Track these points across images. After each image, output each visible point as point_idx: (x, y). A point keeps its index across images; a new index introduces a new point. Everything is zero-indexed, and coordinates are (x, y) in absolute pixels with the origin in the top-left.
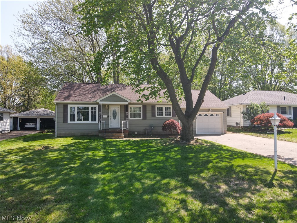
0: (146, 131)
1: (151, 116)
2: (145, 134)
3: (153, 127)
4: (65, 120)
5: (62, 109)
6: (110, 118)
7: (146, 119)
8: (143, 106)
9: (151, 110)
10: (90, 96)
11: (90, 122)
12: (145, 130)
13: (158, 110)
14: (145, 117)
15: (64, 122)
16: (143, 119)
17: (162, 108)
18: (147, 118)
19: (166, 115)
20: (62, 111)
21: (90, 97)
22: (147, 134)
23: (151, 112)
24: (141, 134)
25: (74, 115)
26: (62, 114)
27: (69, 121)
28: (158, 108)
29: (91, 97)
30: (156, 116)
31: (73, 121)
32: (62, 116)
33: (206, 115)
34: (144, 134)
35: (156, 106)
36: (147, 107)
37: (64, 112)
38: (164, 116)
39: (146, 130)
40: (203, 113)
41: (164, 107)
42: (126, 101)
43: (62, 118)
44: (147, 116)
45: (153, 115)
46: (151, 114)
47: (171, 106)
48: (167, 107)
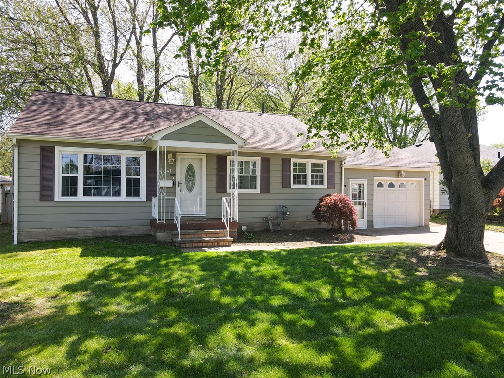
0: (270, 222)
1: (280, 185)
2: (267, 230)
3: (288, 213)
4: (46, 193)
5: (38, 158)
6: (178, 189)
7: (268, 192)
8: (263, 160)
9: (280, 169)
10: (116, 125)
11: (123, 198)
12: (267, 219)
13: (295, 170)
14: (266, 188)
15: (41, 200)
16: (262, 192)
17: (304, 165)
18: (271, 190)
19: (312, 183)
20: (38, 166)
21: (117, 128)
22: (272, 231)
23: (280, 175)
24: (257, 230)
25: (75, 180)
26: (38, 173)
27: (58, 196)
28: (295, 164)
29: (121, 128)
30: (293, 186)
31: (72, 195)
32: (37, 180)
33: (391, 185)
34: (263, 229)
35: (293, 161)
36: (272, 162)
37: (43, 169)
38: (309, 185)
39: (269, 219)
40: (385, 180)
41: (309, 163)
42: (233, 142)
43: (37, 188)
44: (272, 185)
45: (285, 183)
46: (281, 181)
47: (325, 162)
48: (315, 163)
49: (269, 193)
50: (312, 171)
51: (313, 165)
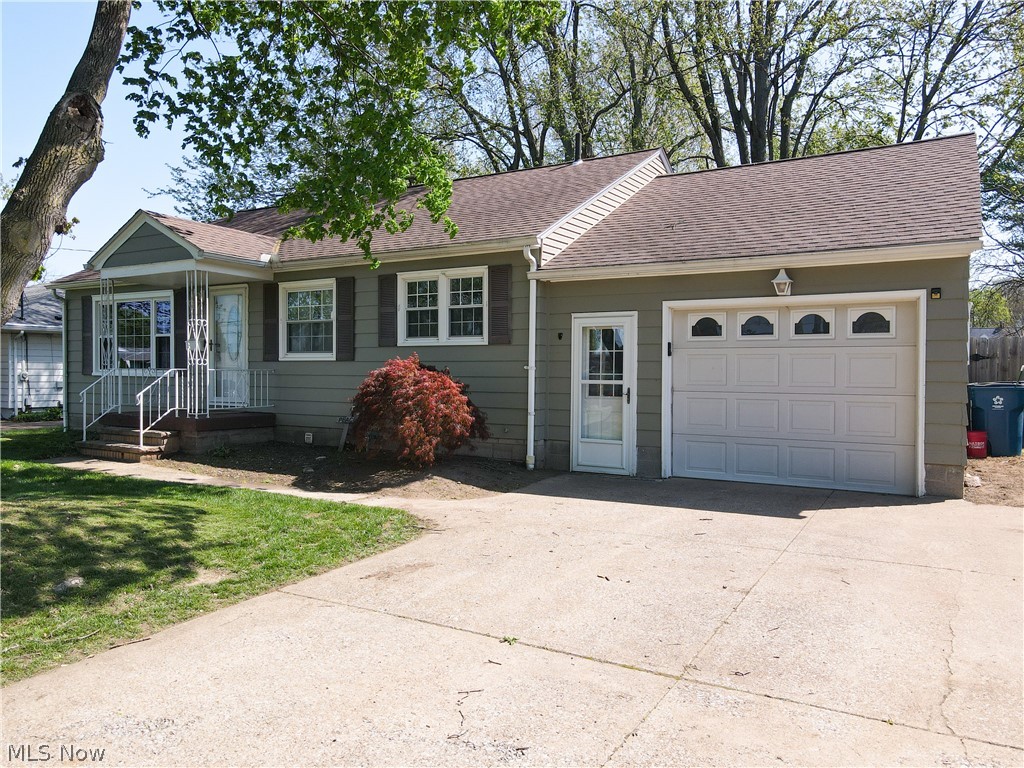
0: (346, 427)
1: (374, 340)
4: (86, 365)
5: (80, 314)
7: (352, 358)
9: (376, 303)
11: (152, 371)
13: (411, 301)
15: (83, 373)
16: (339, 358)
17: (434, 286)
20: (80, 325)
23: (376, 316)
26: (80, 335)
27: (96, 369)
28: (411, 287)
30: (402, 340)
32: (80, 346)
33: (757, 326)
35: (403, 279)
36: (359, 287)
37: (84, 330)
38: (444, 338)
40: (731, 312)
42: (189, 255)
43: (80, 356)
44: (358, 342)
45: (386, 335)
46: (374, 327)
47: (482, 271)
48: (461, 277)
49: (353, 360)
50: (454, 299)
51: (455, 284)
